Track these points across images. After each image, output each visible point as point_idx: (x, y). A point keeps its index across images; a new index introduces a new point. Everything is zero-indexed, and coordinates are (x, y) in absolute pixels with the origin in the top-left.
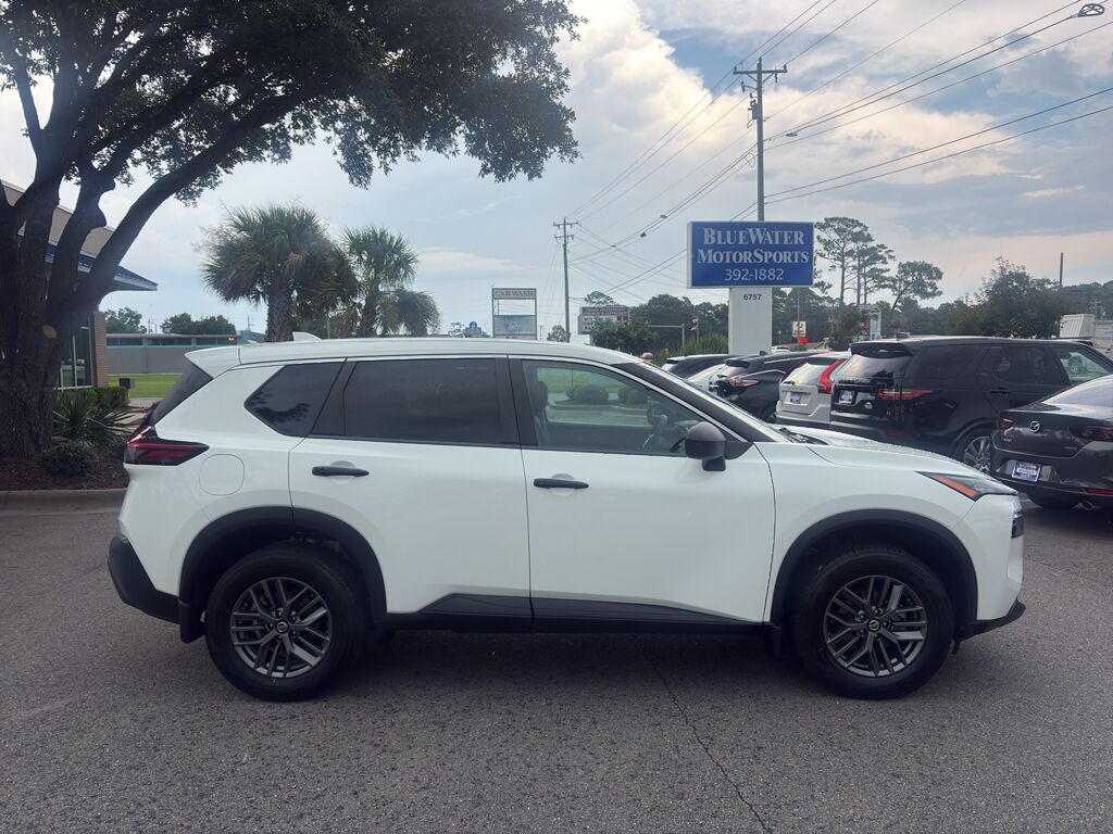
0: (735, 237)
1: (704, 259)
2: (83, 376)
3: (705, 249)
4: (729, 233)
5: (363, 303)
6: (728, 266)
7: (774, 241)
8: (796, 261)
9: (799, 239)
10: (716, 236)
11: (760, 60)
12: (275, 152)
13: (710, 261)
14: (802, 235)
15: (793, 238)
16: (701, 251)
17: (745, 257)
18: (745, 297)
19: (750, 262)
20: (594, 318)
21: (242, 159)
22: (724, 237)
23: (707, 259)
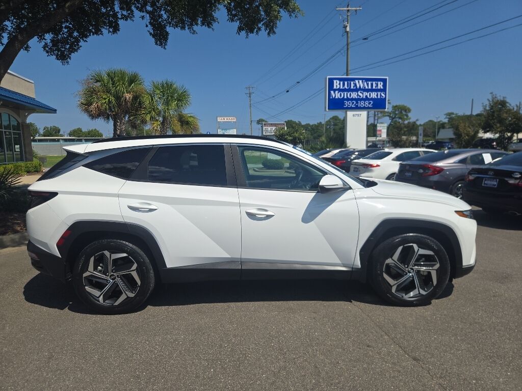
0: (349, 85)
2: (19, 156)
3: (335, 90)
4: (346, 83)
5: (161, 119)
6: (346, 100)
7: (368, 85)
8: (379, 97)
9: (380, 85)
10: (340, 84)
11: (348, 3)
12: (110, 27)
13: (337, 97)
14: (382, 83)
15: (377, 85)
16: (332, 92)
17: (354, 95)
18: (354, 115)
19: (356, 97)
20: (269, 128)
21: (92, 34)
22: (344, 85)
23: (335, 96)
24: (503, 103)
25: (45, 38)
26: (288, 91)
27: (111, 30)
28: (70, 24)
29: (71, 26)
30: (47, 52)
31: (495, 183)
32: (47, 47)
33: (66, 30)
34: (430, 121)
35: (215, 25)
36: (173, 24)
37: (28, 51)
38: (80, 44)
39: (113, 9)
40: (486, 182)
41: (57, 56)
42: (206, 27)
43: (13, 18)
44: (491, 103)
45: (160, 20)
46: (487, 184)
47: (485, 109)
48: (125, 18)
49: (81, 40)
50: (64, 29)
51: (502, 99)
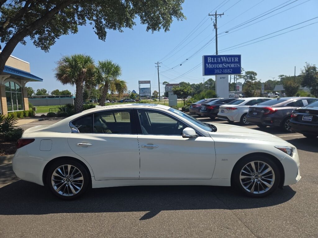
0: (217, 60)
1: (208, 67)
2: (20, 107)
3: (208, 63)
4: (215, 59)
5: (104, 83)
6: (215, 69)
7: (229, 61)
8: (236, 66)
9: (237, 60)
10: (211, 59)
11: (216, 11)
12: (72, 30)
13: (210, 67)
14: (237, 58)
15: (235, 59)
16: (207, 64)
17: (220, 66)
18: (221, 78)
19: (222, 67)
20: (170, 87)
21: (62, 34)
22: (214, 60)
23: (209, 67)
24: (314, 68)
25: (35, 37)
26: (181, 65)
27: (73, 31)
28: (50, 28)
29: (50, 30)
30: (36, 45)
31: (310, 118)
32: (36, 43)
33: (47, 33)
34: (269, 81)
35: (134, 27)
36: (109, 27)
37: (25, 45)
38: (55, 40)
39: (74, 19)
40: (304, 118)
41: (42, 47)
42: (129, 28)
43: (15, 26)
44: (306, 68)
45: (101, 25)
46: (305, 119)
47: (302, 72)
48: (81, 24)
49: (56, 38)
50: (46, 32)
51: (313, 66)
